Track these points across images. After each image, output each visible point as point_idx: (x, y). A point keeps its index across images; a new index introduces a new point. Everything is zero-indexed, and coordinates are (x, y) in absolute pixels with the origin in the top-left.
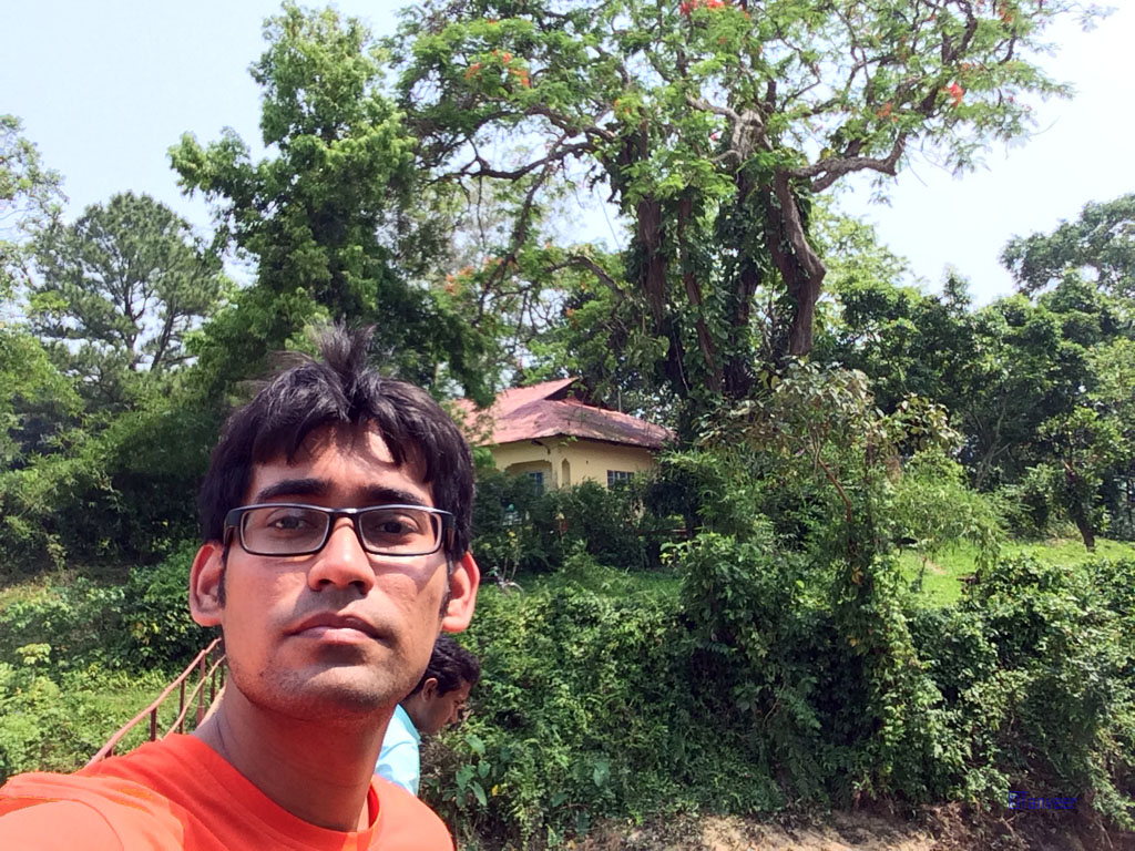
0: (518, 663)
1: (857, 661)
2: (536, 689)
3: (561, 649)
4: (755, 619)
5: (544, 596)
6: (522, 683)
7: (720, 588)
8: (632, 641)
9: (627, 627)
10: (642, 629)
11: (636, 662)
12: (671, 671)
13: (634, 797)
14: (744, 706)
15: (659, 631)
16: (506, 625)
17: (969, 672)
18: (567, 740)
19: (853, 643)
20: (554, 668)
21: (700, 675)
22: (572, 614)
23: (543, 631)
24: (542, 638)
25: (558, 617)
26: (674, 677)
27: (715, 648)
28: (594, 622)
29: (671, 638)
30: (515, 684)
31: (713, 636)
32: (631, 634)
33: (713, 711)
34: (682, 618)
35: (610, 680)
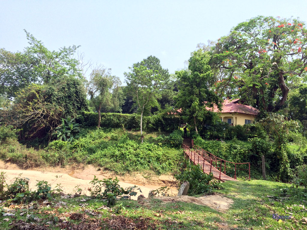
0: (224, 153)
1: (278, 160)
2: (226, 157)
3: (231, 152)
4: (262, 151)
5: (229, 144)
6: (224, 156)
7: (257, 146)
8: (242, 152)
9: (241, 150)
10: (244, 150)
11: (242, 156)
12: (248, 157)
13: (240, 174)
14: (259, 164)
15: (247, 151)
16: (222, 148)
17: (297, 164)
18: (230, 165)
19: (278, 157)
20: (229, 155)
21: (253, 159)
22: (233, 147)
23: (228, 149)
24: (228, 150)
25: (231, 148)
26: (248, 159)
27: (255, 155)
28: (236, 149)
29: (248, 153)
30: (223, 156)
31: (255, 153)
32: (242, 151)
33: (254, 164)
34: (251, 150)
35: (238, 158)
